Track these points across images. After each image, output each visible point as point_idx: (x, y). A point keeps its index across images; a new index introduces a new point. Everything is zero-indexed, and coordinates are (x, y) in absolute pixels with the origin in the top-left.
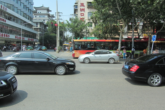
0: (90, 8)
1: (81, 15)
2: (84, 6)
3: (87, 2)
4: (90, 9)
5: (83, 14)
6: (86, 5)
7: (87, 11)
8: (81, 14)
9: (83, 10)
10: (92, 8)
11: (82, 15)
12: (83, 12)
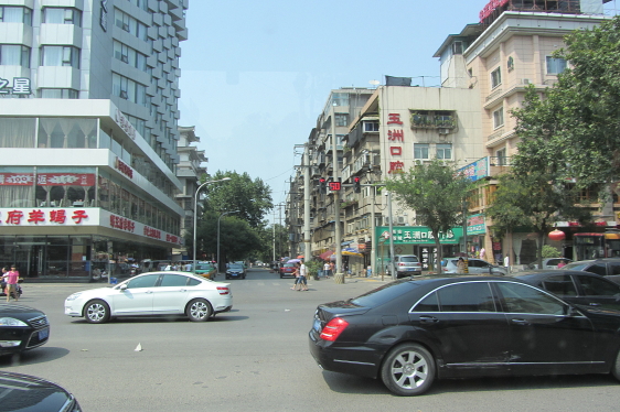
0: (422, 129)
1: (393, 154)
2: (401, 124)
3: (412, 111)
4: (419, 133)
5: (399, 148)
6: (406, 118)
7: (411, 138)
8: (392, 148)
9: (398, 136)
10: (427, 130)
11: (396, 151)
12: (397, 144)
